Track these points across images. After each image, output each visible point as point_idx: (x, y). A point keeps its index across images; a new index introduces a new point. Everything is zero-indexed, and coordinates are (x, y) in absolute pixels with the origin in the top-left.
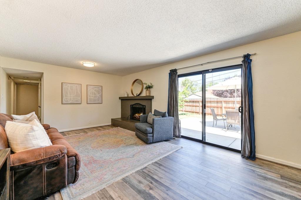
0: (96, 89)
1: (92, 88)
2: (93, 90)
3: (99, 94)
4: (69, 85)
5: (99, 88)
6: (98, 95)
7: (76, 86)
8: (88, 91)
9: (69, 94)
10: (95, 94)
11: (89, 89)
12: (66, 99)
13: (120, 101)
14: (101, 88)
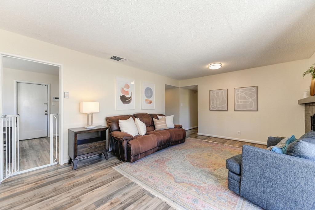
0: (246, 91)
1: (240, 91)
2: (243, 94)
3: (251, 98)
4: (216, 92)
5: (250, 90)
6: (250, 100)
7: (222, 92)
8: (235, 95)
9: (215, 100)
10: (245, 98)
11: (237, 93)
12: (213, 105)
13: (303, 108)
14: (255, 90)
